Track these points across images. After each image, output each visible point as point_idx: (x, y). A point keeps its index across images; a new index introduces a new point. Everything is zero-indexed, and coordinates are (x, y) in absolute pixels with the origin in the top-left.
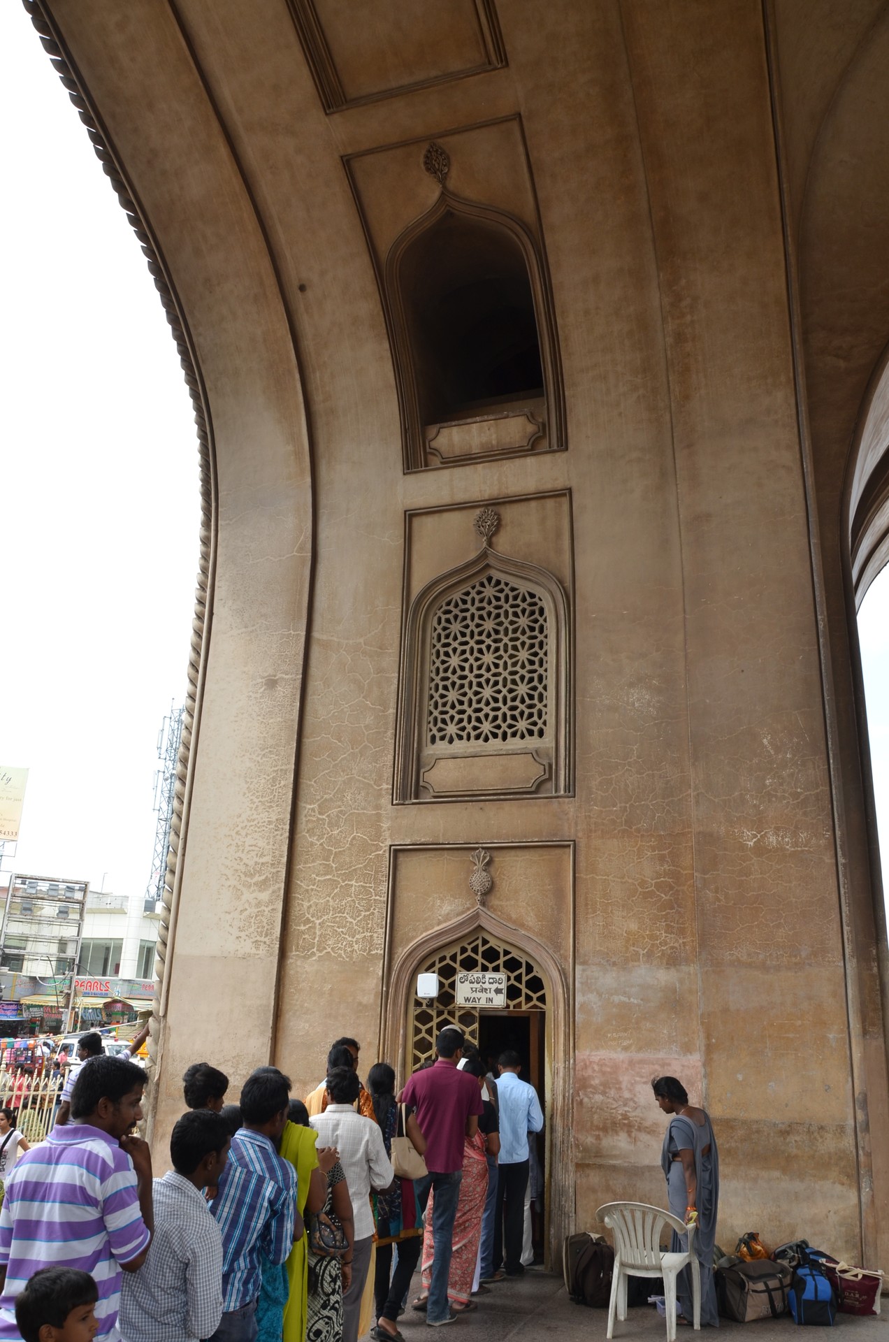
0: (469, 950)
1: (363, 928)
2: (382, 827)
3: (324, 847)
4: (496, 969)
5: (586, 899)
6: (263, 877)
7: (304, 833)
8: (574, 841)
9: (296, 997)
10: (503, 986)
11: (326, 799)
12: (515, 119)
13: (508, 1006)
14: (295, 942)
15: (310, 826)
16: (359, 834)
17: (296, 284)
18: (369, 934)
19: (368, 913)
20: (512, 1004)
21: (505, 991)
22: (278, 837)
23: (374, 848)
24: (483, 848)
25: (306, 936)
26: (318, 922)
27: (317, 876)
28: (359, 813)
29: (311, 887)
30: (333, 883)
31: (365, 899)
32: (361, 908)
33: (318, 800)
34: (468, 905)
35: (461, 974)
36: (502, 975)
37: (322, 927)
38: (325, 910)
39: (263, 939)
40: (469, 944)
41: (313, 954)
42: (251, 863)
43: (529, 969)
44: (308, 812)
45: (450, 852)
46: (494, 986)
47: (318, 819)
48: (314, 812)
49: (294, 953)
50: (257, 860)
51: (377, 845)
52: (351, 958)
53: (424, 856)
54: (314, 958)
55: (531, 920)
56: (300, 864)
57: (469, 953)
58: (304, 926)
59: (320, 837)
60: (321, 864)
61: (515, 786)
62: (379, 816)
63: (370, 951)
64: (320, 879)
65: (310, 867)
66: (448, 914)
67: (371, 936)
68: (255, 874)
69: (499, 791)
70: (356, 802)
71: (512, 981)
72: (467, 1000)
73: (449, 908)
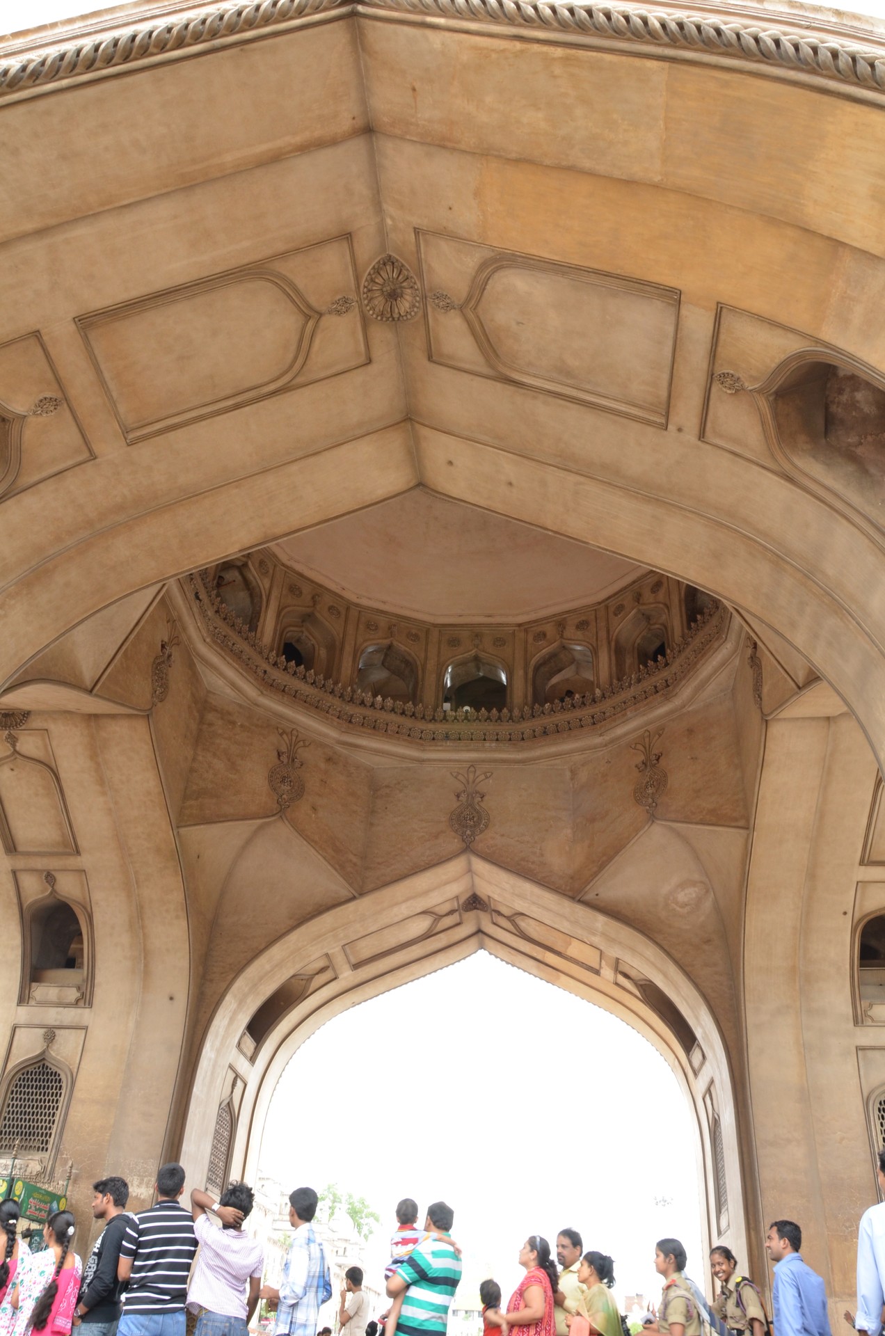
12: (92, 456)
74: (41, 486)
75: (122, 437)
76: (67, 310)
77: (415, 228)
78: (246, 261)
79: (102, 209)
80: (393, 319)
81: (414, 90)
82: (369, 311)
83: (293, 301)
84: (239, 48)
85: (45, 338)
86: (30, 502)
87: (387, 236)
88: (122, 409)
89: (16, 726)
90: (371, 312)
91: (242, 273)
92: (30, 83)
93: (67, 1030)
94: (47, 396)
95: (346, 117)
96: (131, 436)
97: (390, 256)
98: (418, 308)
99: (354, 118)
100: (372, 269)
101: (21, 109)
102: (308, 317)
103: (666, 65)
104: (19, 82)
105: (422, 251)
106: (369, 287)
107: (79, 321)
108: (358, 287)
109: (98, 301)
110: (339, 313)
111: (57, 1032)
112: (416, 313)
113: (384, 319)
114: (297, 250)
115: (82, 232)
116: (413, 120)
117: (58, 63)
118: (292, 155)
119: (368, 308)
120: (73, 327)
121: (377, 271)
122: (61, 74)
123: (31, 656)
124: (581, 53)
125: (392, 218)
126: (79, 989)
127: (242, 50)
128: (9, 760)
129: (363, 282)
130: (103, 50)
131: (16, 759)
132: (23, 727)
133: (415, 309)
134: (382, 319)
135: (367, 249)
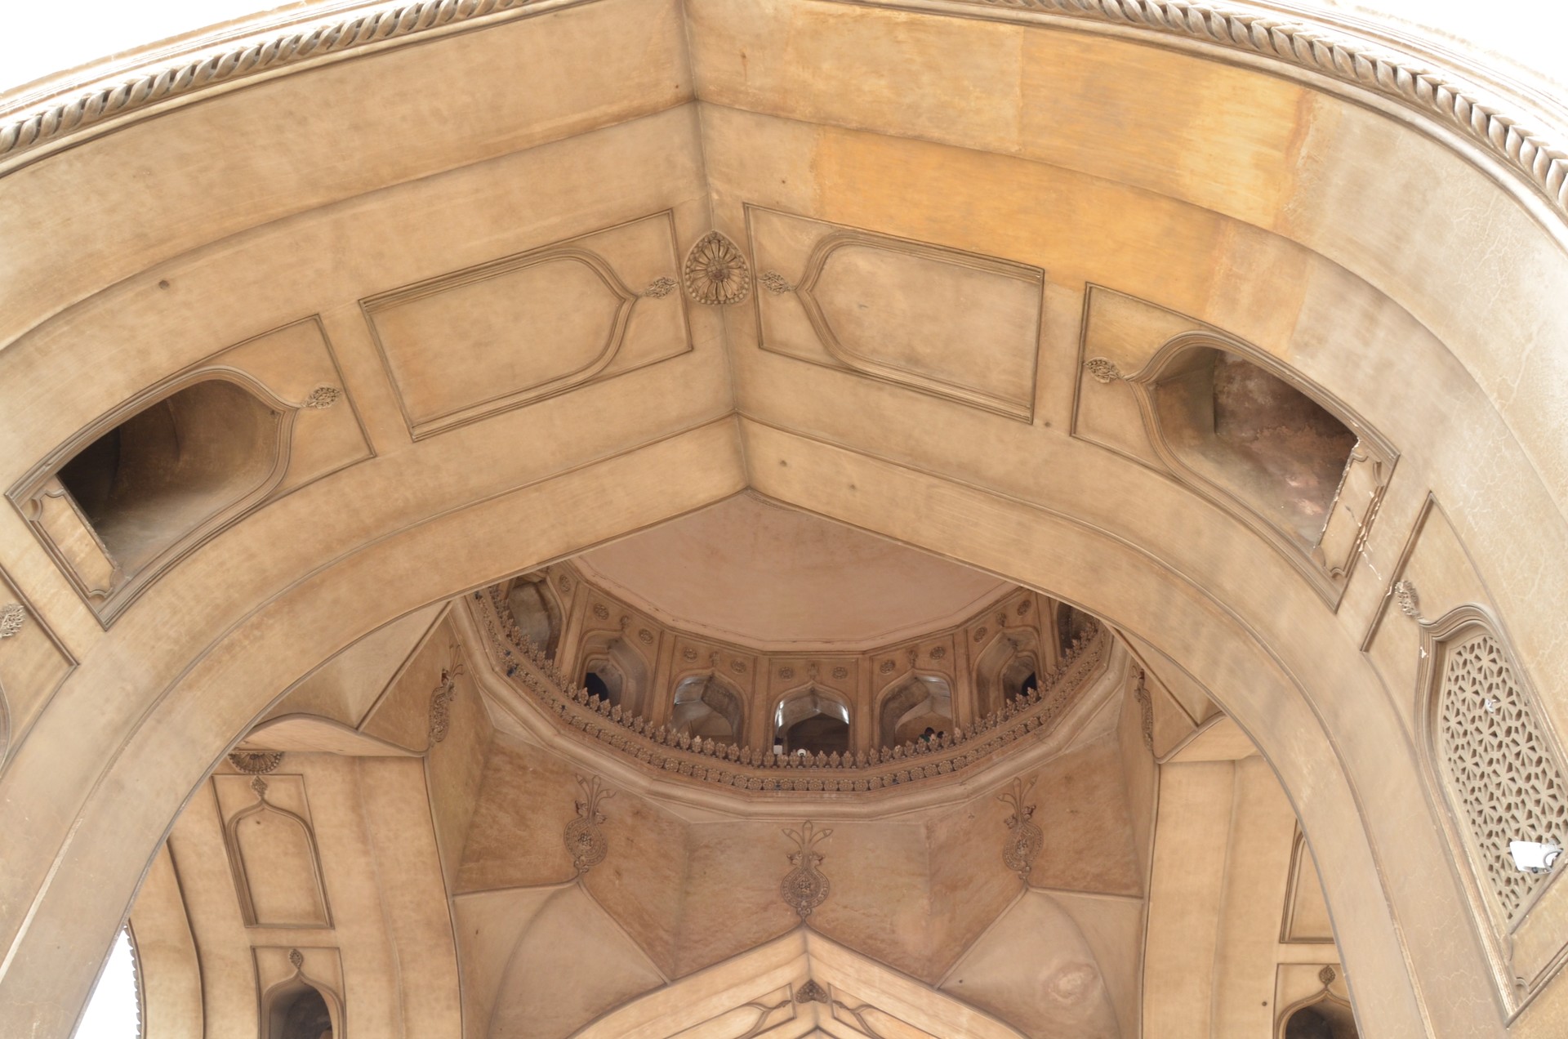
12: (372, 453)
17: (167, 275)
74: (311, 487)
75: (407, 433)
76: (352, 291)
77: (744, 203)
78: (553, 239)
79: (395, 182)
80: (719, 302)
81: (744, 56)
82: (691, 293)
83: (606, 282)
84: (552, 14)
85: (326, 322)
86: (298, 505)
87: (713, 211)
88: (408, 401)
89: (266, 769)
90: (694, 294)
91: (549, 252)
92: (324, 50)
94: (323, 386)
95: (669, 85)
96: (417, 432)
97: (716, 234)
98: (747, 290)
99: (677, 87)
100: (696, 247)
101: (313, 76)
102: (622, 300)
103: (1021, 29)
104: (311, 49)
105: (752, 228)
106: (692, 267)
107: (365, 303)
108: (680, 267)
109: (386, 281)
110: (657, 295)
112: (744, 295)
113: (709, 302)
114: (612, 227)
115: (373, 206)
116: (743, 88)
117: (355, 29)
118: (609, 125)
119: (691, 290)
120: (357, 310)
121: (701, 249)
122: (357, 41)
123: (289, 685)
124: (927, 17)
125: (718, 192)
127: (555, 16)
128: (255, 810)
129: (685, 262)
130: (405, 16)
131: (263, 809)
132: (274, 772)
133: (744, 291)
134: (706, 303)
135: (690, 227)
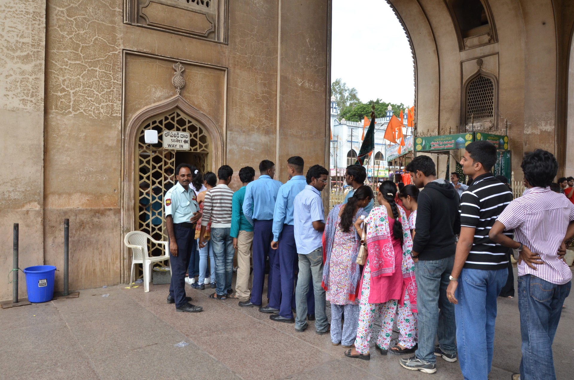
0: (170, 119)
1: (106, 99)
2: (117, 36)
3: (73, 41)
4: (184, 130)
5: (233, 99)
6: (25, 53)
7: (56, 27)
8: (227, 68)
9: (58, 140)
10: (188, 139)
11: (72, 7)
13: (191, 150)
14: (54, 103)
15: (61, 23)
16: (100, 38)
18: (111, 104)
19: (109, 90)
20: (193, 148)
21: (189, 142)
22: (36, 26)
23: (111, 49)
24: (181, 63)
25: (63, 100)
26: (72, 91)
27: (68, 60)
28: (99, 23)
29: (64, 67)
30: (83, 68)
31: (107, 81)
32: (104, 86)
33: (66, 6)
34: (171, 94)
35: (165, 132)
36: (187, 134)
37: (75, 95)
38: (77, 84)
39: (29, 98)
40: (170, 115)
41: (70, 113)
42: (13, 40)
43: (201, 131)
44: (58, 12)
45: (160, 61)
46: (184, 139)
47: (67, 19)
48: (63, 13)
49: (54, 111)
50: (18, 39)
51: (113, 47)
52: (99, 117)
53: (143, 61)
54: (71, 115)
55: (205, 106)
56: (54, 49)
57: (170, 120)
58: (61, 93)
59: (69, 33)
60: (71, 52)
61: (197, 31)
62: (114, 28)
63: (112, 114)
64: (71, 62)
65: (62, 53)
66: (160, 97)
67: (112, 105)
68: (17, 50)
69: (188, 32)
70: (96, 14)
71: (192, 137)
72: (169, 145)
73: (160, 94)
93: (488, 57)
111: (483, 59)
126: (489, 34)
